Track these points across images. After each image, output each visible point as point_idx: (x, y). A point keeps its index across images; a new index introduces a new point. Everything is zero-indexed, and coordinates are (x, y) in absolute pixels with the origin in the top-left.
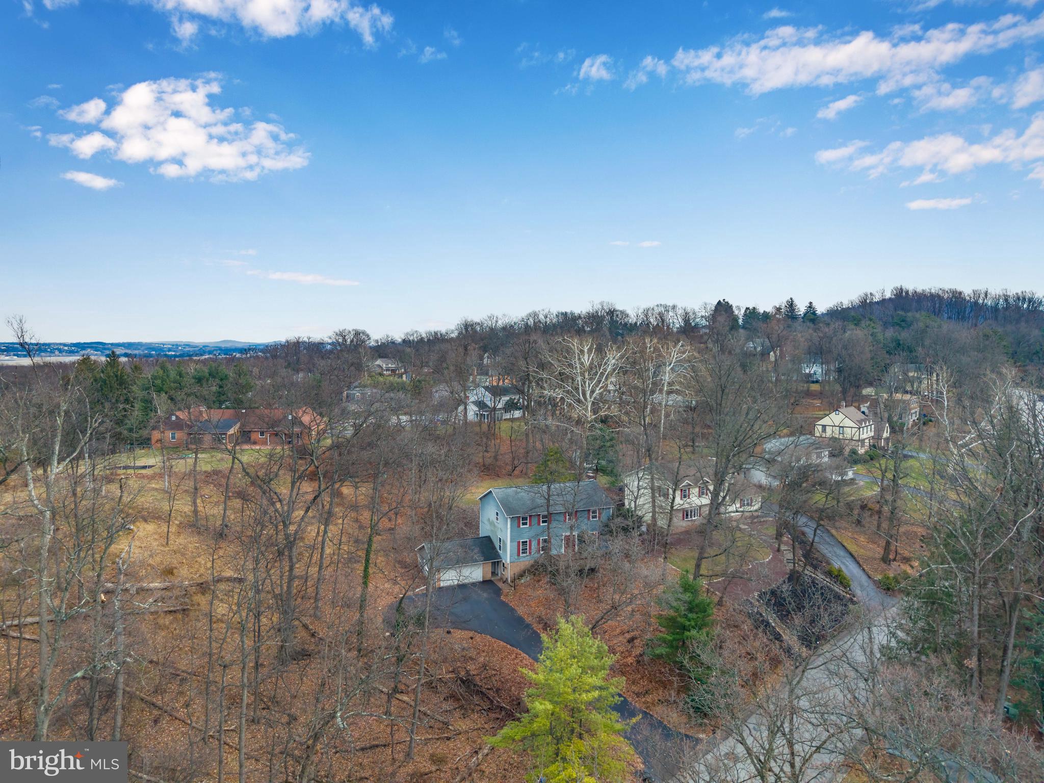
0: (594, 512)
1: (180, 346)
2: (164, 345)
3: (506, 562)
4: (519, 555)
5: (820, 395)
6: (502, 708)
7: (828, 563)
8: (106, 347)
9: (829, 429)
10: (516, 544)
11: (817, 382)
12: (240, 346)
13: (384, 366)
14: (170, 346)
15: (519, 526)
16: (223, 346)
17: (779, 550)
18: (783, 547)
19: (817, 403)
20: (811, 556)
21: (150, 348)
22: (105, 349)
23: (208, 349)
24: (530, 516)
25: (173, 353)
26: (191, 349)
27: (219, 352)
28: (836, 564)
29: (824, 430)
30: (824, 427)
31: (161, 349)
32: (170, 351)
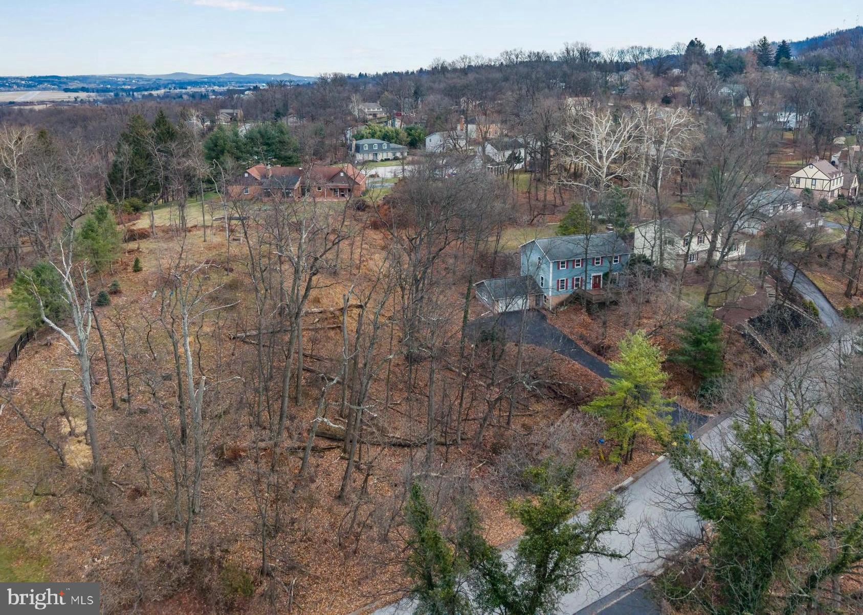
0: (616, 257)
1: (133, 79)
2: (117, 78)
3: (548, 295)
4: (558, 290)
5: (793, 143)
6: (564, 397)
7: (801, 297)
8: (62, 80)
9: (802, 181)
10: (556, 282)
11: (790, 129)
12: (193, 79)
13: (366, 110)
14: (123, 80)
15: (559, 268)
16: (175, 78)
17: (762, 287)
18: (766, 285)
19: (790, 151)
20: (788, 292)
21: (105, 82)
22: (61, 83)
23: (162, 82)
24: (567, 261)
25: (129, 87)
26: (146, 83)
27: (174, 85)
28: (808, 298)
29: (798, 182)
30: (798, 179)
31: (116, 83)
32: (124, 84)
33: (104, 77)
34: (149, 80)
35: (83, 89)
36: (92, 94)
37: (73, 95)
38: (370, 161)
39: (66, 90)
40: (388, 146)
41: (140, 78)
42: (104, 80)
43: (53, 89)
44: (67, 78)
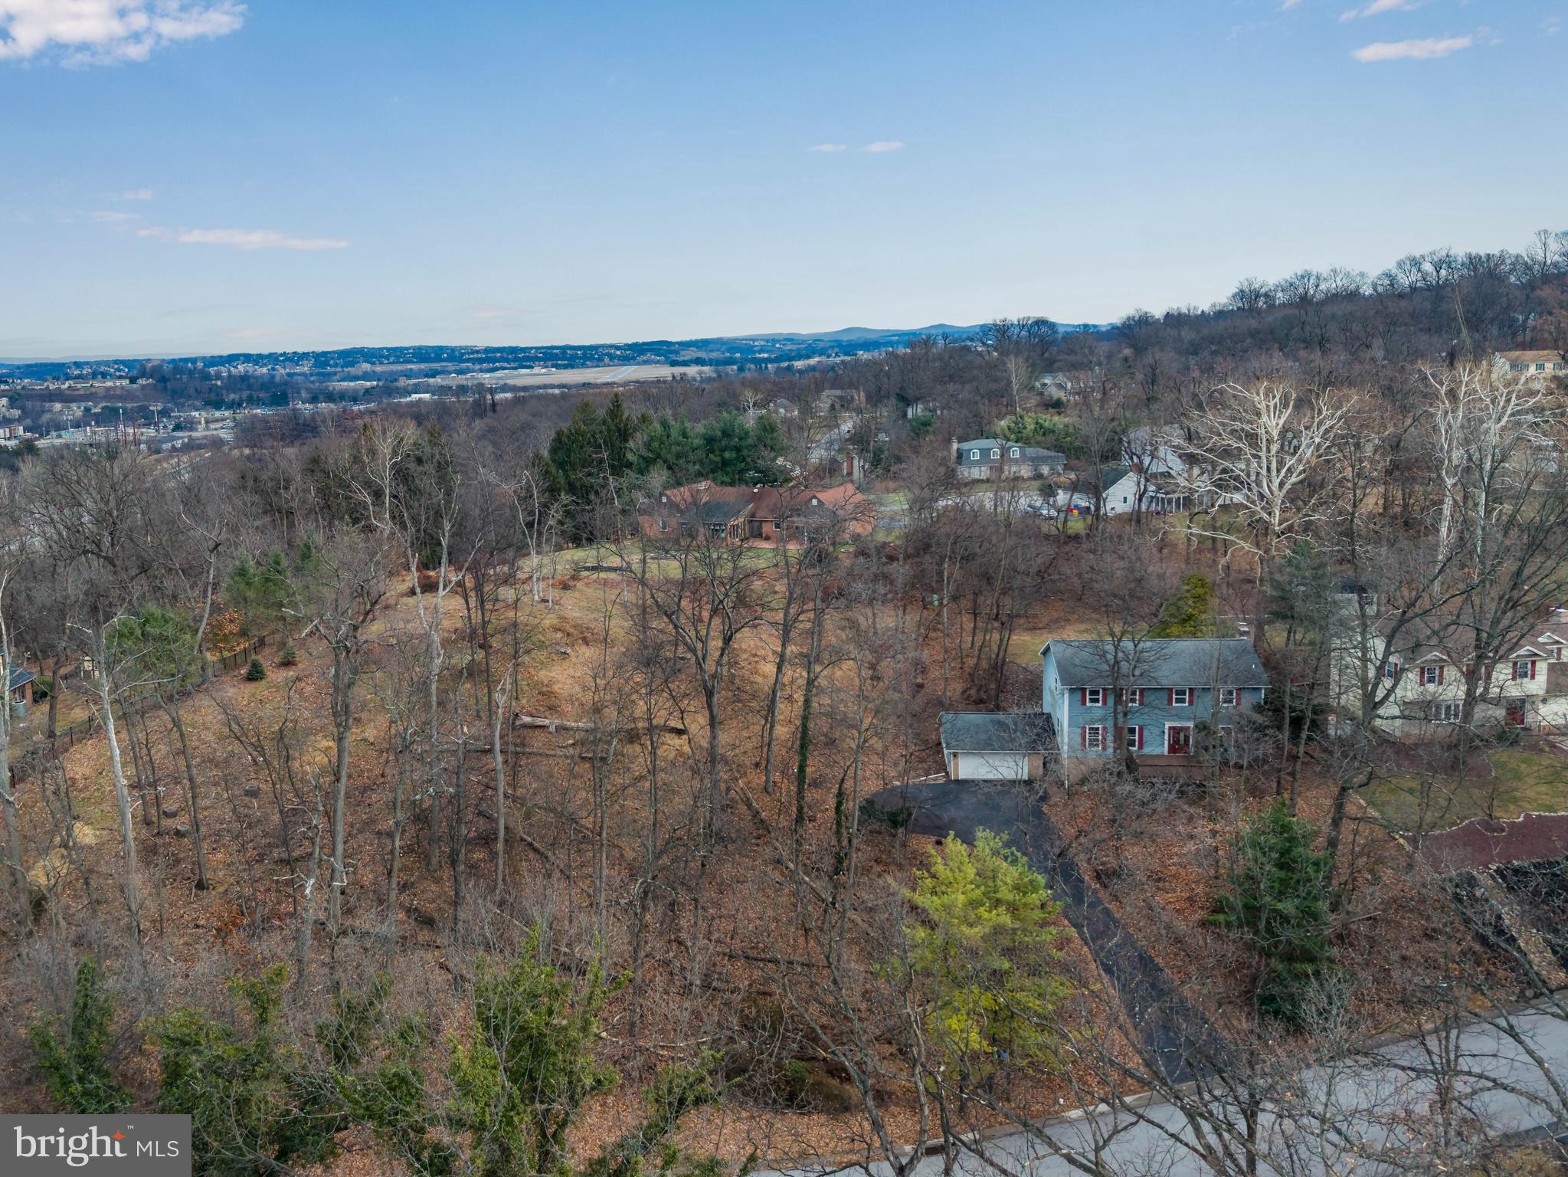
0: (1230, 693)
2: (754, 340)
3: (1063, 755)
4: (1083, 748)
8: (673, 348)
10: (1079, 730)
14: (764, 343)
15: (1084, 703)
21: (735, 348)
22: (670, 351)
23: (822, 345)
24: (1105, 690)
25: (766, 355)
27: (838, 349)
31: (750, 349)
32: (761, 351)
33: (734, 340)
34: (804, 342)
35: (698, 361)
36: (706, 368)
37: (678, 370)
38: (982, 481)
39: (674, 364)
40: (1023, 454)
41: (790, 339)
42: (731, 345)
43: (658, 362)
44: (680, 343)
